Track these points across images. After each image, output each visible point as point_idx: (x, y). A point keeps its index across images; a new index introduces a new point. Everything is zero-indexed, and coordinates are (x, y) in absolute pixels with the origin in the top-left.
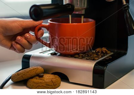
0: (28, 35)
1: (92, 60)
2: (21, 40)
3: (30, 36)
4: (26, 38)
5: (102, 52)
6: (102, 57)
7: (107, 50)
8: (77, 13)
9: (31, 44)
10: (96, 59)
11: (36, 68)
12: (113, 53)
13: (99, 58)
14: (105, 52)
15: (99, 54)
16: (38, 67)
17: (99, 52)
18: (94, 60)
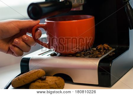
0: (26, 37)
1: (95, 57)
2: (19, 42)
3: (28, 38)
4: (24, 41)
5: (104, 49)
6: (105, 54)
7: (109, 47)
8: (75, 10)
9: (30, 46)
10: (99, 56)
11: (37, 71)
12: (115, 49)
13: (102, 55)
14: (107, 48)
15: (102, 51)
16: (39, 70)
17: (101, 49)
18: (97, 57)
